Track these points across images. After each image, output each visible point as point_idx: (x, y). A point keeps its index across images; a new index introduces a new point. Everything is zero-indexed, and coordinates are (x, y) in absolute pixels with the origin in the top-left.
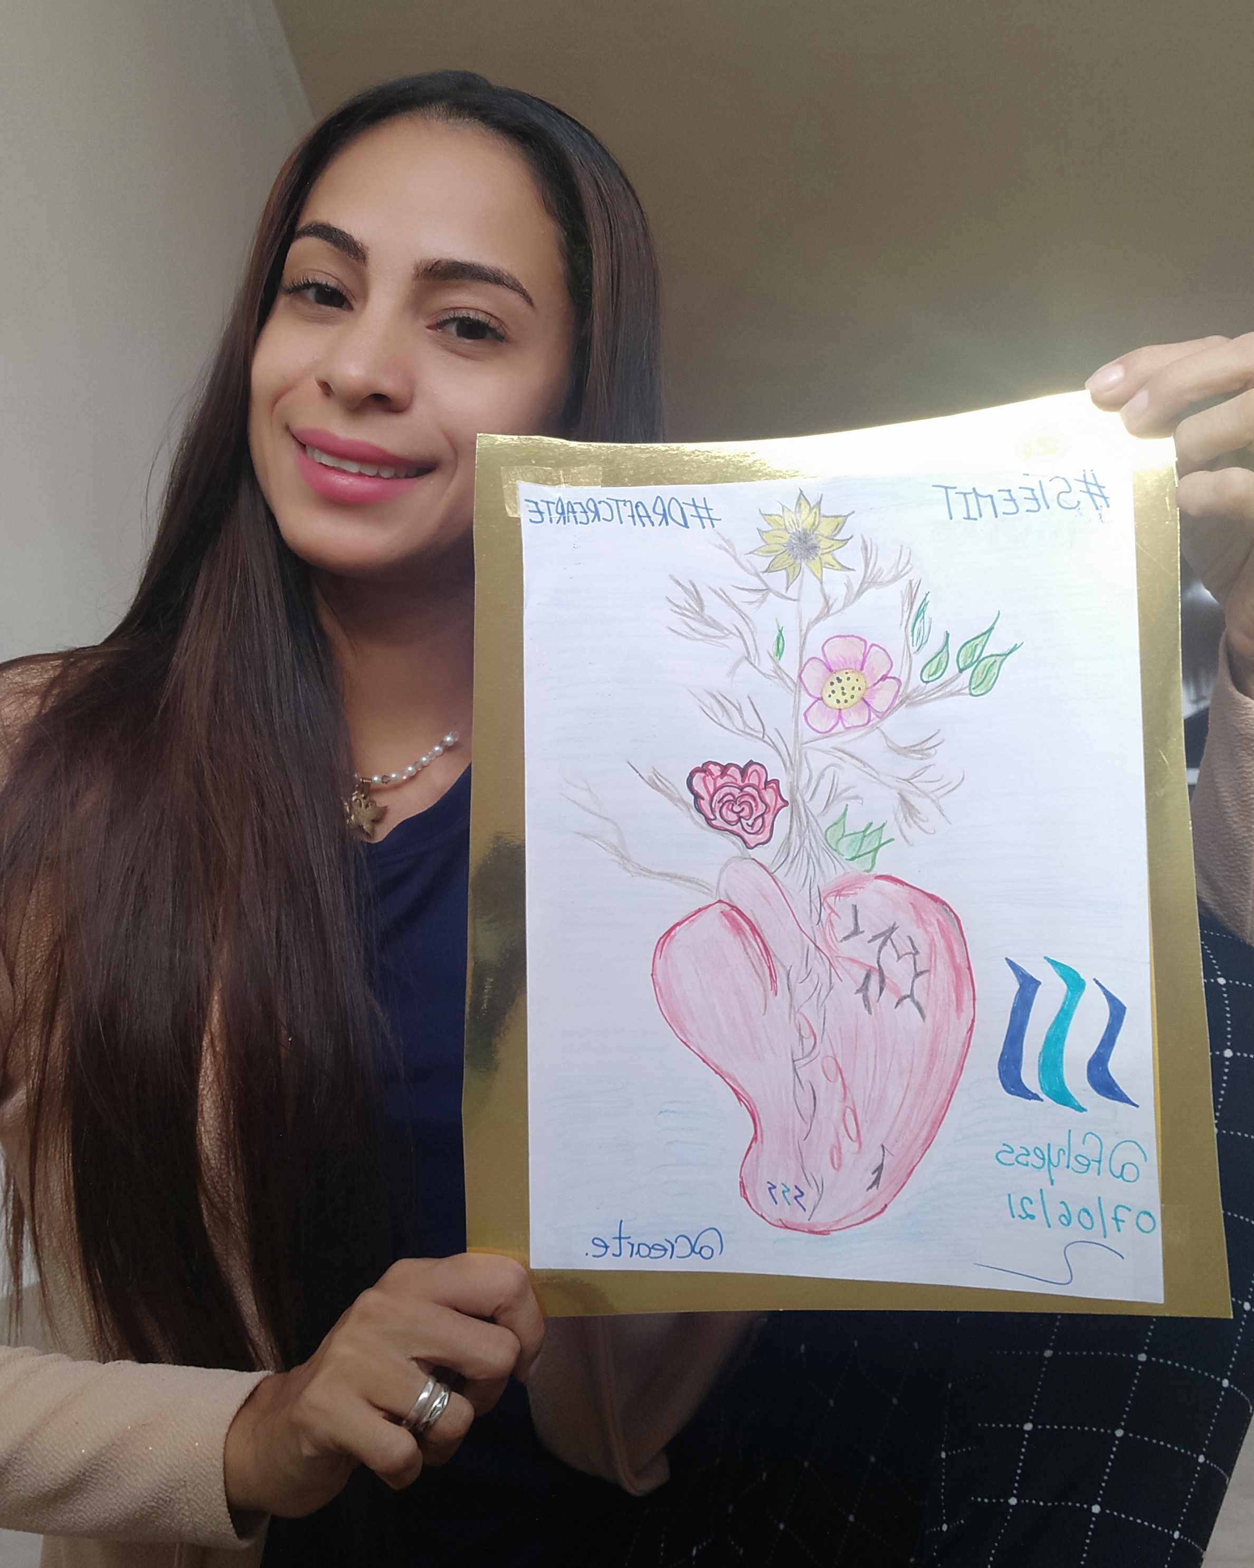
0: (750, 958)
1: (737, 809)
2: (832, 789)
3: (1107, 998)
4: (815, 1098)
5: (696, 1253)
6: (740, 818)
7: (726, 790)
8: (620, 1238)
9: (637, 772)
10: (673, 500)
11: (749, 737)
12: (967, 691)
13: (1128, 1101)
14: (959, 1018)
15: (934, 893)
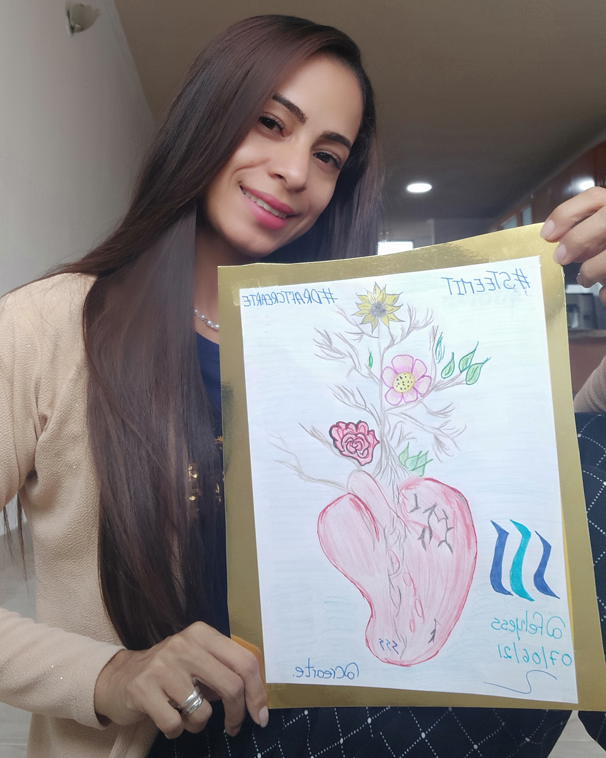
0: (365, 522)
1: (354, 445)
2: (401, 434)
3: (543, 542)
4: (400, 595)
5: (346, 676)
6: (356, 450)
7: (349, 436)
8: (309, 668)
9: (304, 428)
10: (313, 291)
11: (359, 408)
12: (465, 382)
13: (554, 595)
14: (469, 552)
15: (454, 487)
